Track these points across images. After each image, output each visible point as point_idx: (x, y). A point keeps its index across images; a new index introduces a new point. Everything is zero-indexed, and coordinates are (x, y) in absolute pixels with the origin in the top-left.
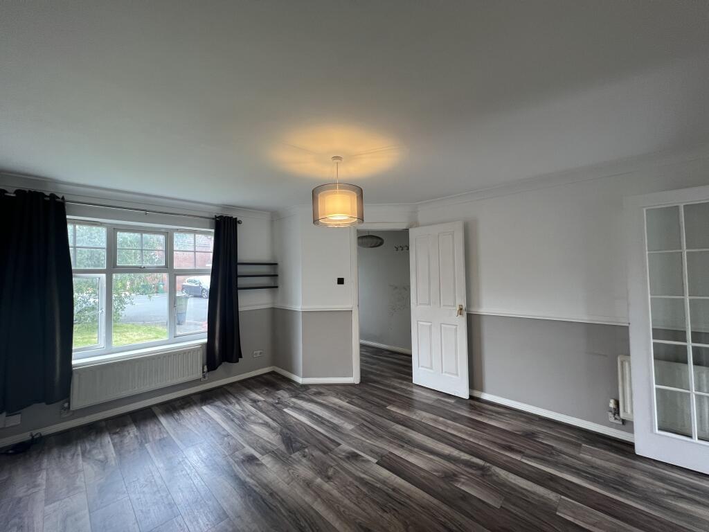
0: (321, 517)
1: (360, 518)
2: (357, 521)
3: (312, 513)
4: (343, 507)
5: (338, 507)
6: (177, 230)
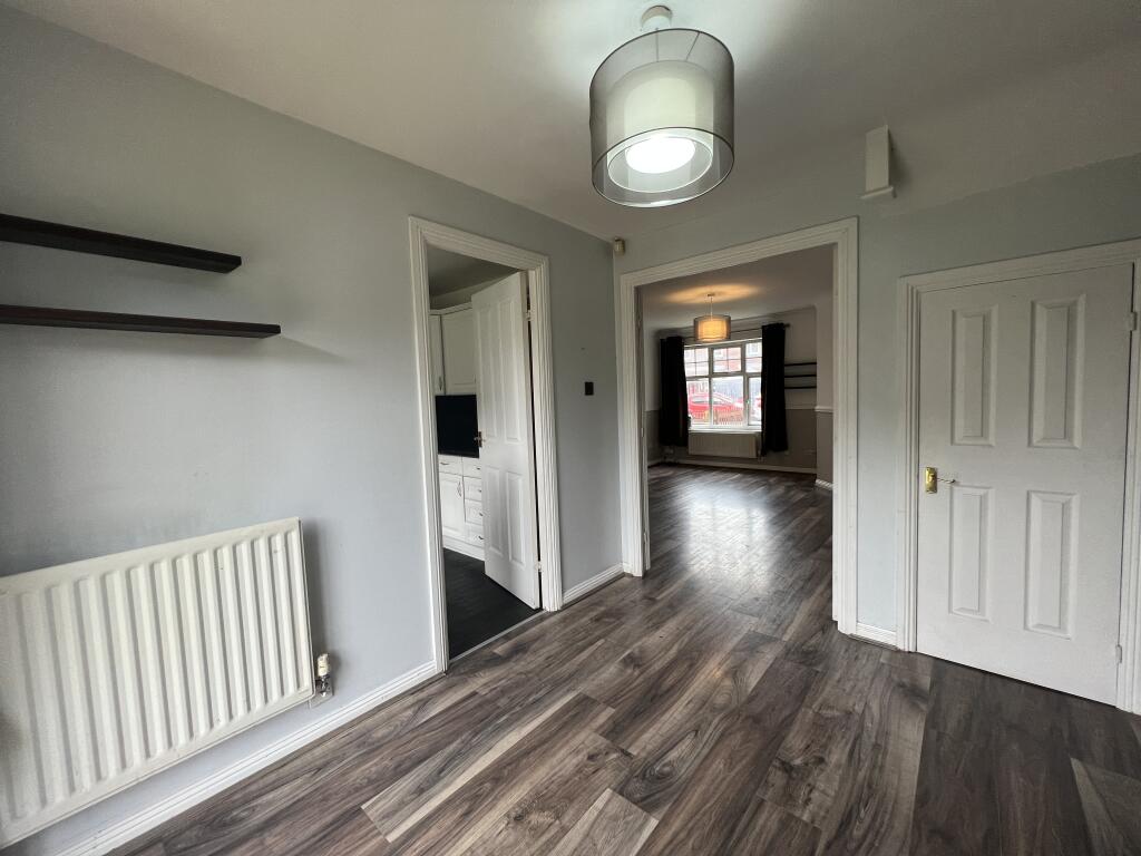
6: (747, 342)
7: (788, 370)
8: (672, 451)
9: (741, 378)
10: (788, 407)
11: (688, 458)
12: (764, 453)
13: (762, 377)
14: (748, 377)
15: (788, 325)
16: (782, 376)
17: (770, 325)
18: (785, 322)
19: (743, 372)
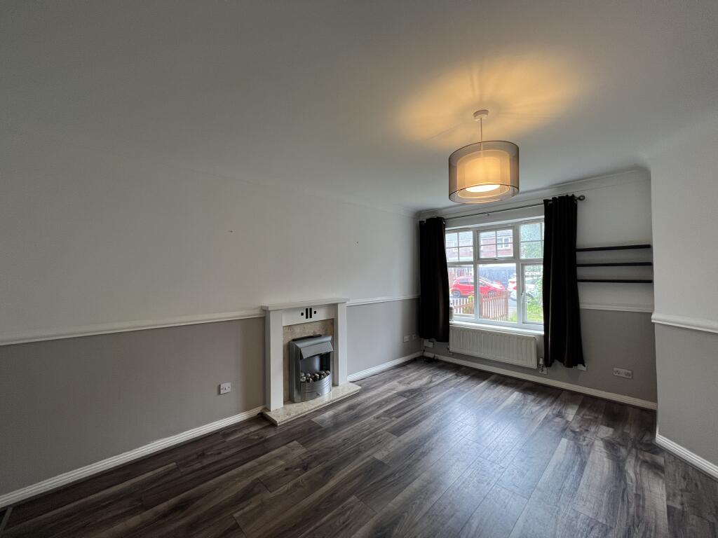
0: (405, 487)
1: (409, 517)
2: (406, 514)
3: (409, 480)
4: (421, 503)
5: (421, 498)
6: (522, 223)
7: (581, 258)
8: (431, 345)
9: (514, 265)
10: (583, 306)
11: (450, 356)
12: (548, 363)
13: (545, 265)
14: (522, 265)
15: (582, 198)
16: (574, 265)
17: (554, 199)
18: (577, 195)
19: (516, 258)
